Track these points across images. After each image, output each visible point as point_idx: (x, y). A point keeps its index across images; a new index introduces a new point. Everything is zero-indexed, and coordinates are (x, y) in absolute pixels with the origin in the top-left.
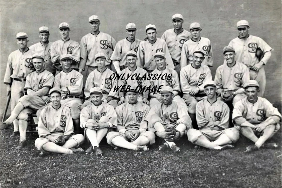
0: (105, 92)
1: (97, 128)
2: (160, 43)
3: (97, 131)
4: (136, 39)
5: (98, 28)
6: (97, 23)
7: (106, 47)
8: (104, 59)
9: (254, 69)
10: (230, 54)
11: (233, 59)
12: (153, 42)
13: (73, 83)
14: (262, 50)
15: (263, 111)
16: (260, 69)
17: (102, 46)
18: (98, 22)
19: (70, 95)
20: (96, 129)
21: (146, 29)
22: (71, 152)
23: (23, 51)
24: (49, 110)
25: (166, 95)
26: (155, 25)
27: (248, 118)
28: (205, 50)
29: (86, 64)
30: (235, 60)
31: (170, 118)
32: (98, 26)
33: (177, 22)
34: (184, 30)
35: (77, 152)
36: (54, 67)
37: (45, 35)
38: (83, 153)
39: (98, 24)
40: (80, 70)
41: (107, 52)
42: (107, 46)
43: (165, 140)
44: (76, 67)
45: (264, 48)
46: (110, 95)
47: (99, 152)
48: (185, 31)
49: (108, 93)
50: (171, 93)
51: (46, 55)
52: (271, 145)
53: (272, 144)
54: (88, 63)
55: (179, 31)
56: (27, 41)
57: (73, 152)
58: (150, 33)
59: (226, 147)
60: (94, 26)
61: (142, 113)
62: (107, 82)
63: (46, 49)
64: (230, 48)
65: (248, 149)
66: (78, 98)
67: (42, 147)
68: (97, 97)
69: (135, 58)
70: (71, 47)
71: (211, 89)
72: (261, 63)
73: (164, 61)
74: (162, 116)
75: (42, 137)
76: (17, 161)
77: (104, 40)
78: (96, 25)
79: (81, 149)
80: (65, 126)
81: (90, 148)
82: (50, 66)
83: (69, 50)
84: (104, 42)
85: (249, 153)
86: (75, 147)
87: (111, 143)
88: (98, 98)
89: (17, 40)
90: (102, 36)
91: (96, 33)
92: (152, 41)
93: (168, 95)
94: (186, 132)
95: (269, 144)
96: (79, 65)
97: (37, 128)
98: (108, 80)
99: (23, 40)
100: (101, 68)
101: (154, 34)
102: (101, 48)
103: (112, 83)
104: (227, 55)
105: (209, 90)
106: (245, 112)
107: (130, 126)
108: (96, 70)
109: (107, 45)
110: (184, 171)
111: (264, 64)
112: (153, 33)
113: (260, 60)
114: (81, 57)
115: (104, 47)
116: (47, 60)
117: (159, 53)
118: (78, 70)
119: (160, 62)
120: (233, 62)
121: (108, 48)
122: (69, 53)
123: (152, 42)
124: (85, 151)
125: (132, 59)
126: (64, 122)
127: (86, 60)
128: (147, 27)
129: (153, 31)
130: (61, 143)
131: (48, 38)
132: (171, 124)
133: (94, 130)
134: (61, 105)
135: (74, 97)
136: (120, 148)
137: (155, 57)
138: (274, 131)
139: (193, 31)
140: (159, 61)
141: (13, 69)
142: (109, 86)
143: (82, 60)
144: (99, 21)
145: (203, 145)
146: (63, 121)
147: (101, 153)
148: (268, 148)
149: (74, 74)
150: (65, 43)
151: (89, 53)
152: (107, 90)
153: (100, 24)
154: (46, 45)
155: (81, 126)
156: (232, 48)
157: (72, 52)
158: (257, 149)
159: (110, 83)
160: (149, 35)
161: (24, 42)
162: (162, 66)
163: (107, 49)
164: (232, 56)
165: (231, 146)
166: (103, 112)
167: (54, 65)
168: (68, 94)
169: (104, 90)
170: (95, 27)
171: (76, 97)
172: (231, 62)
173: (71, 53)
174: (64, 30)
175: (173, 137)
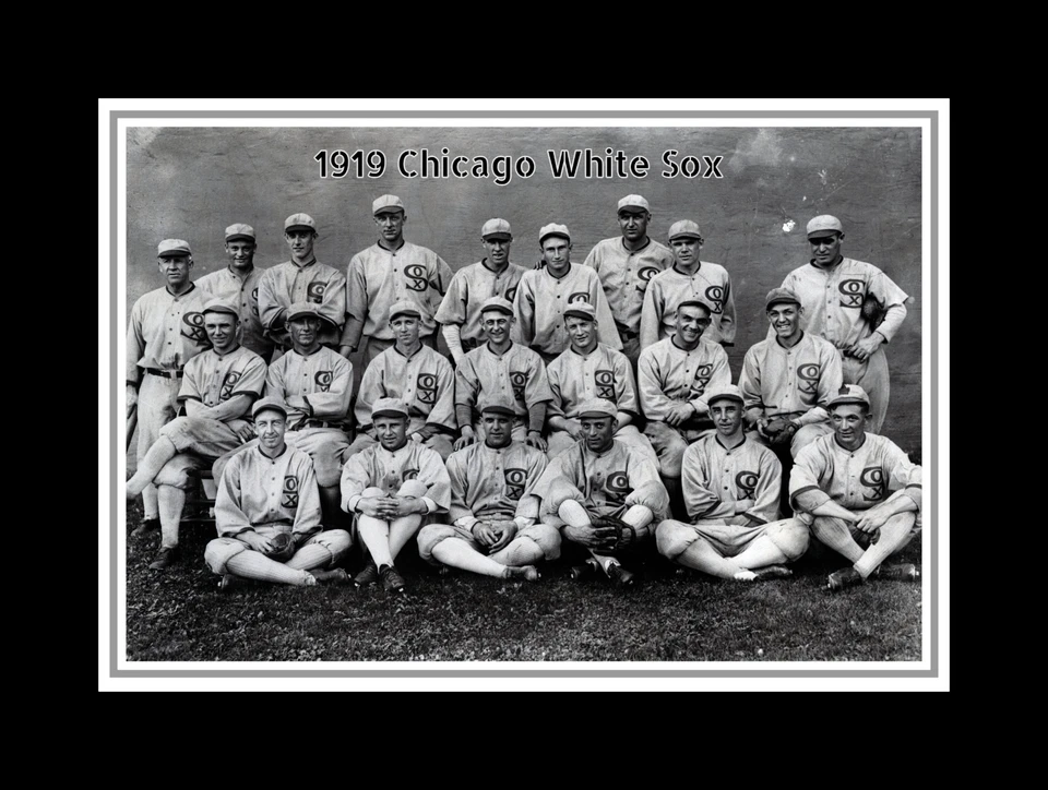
0: (416, 412)
1: (389, 514)
2: (582, 275)
3: (389, 523)
4: (510, 264)
5: (401, 232)
6: (398, 218)
7: (422, 285)
8: (416, 319)
9: (855, 354)
10: (785, 312)
11: (795, 323)
12: (560, 272)
13: (321, 385)
14: (881, 301)
15: (881, 473)
16: (874, 352)
17: (412, 283)
18: (400, 215)
19: (313, 419)
20: (388, 516)
21: (541, 236)
22: (312, 580)
23: (177, 292)
24: (251, 458)
25: (596, 424)
26: (568, 228)
27: (835, 491)
28: (713, 297)
29: (362, 332)
30: (801, 326)
31: (605, 488)
32: (401, 224)
33: (631, 219)
34: (652, 240)
35: (330, 580)
36: (267, 338)
37: (243, 248)
38: (349, 583)
39: (399, 221)
40: (345, 349)
41: (424, 300)
42: (426, 282)
43: (591, 550)
44: (334, 340)
45: (885, 295)
46: (430, 420)
47: (395, 582)
48: (654, 243)
49: (426, 416)
50: (609, 419)
51: (244, 305)
52: (901, 570)
53: (904, 567)
54: (368, 330)
55: (636, 243)
56: (188, 265)
57: (317, 580)
58: (552, 249)
59: (770, 573)
60: (389, 224)
61: (524, 474)
62: (422, 384)
63: (245, 288)
64: (786, 293)
65: (833, 580)
66: (337, 427)
67: (226, 565)
68: (391, 425)
69: (507, 318)
70: (320, 283)
71: (728, 409)
72: (876, 338)
73: (593, 328)
74: (583, 484)
75: (226, 535)
76: (150, 604)
77: (417, 266)
78: (394, 223)
79: (342, 574)
80: (295, 505)
81: (370, 569)
82: (256, 335)
83: (314, 290)
84: (418, 272)
85: (836, 590)
86: (325, 565)
87: (432, 555)
88: (396, 430)
89: (161, 260)
90: (411, 254)
91: (392, 246)
92: (559, 270)
93: (602, 424)
94: (651, 528)
95: (895, 567)
96: (341, 335)
97: (213, 511)
98: (426, 380)
99: (177, 261)
100: (408, 345)
101: (564, 251)
102: (408, 287)
103: (437, 387)
104: (777, 313)
105: (723, 410)
106: (827, 476)
107: (489, 509)
108: (391, 348)
109: (424, 279)
110: (644, 641)
111: (885, 341)
112: (560, 248)
113: (873, 329)
114: (348, 311)
115: (417, 284)
116: (248, 317)
117: (578, 305)
118: (338, 349)
119: (579, 330)
120: (793, 334)
121: (429, 287)
122: (312, 299)
123: (557, 274)
124: (353, 577)
125: (499, 321)
126: (292, 496)
127: (362, 320)
128: (545, 230)
129: (561, 243)
130: (281, 554)
131: (250, 257)
132: (607, 505)
133: (381, 518)
134: (285, 447)
135: (325, 424)
136: (458, 573)
137: (567, 315)
138: (912, 532)
139: (680, 244)
140: (579, 327)
141: (145, 343)
142: (428, 396)
143: (352, 320)
144: (403, 211)
145: (700, 566)
146: (291, 493)
147: (399, 584)
148: (894, 579)
149: (324, 359)
150: (300, 271)
151: (372, 301)
152: (424, 408)
153: (404, 219)
154: (245, 277)
155: (344, 507)
156: (793, 294)
157: (321, 297)
158: (859, 581)
159: (433, 387)
160: (549, 254)
161: (180, 266)
162: (585, 343)
163: (424, 290)
164: (791, 317)
165: (784, 571)
166: (410, 467)
167: (267, 334)
168: (306, 417)
169: (414, 407)
170: (390, 228)
171: (330, 426)
172: (788, 334)
173: (319, 300)
174: (300, 236)
175: (612, 542)
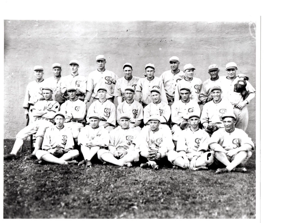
0: (103, 119)
2: (157, 81)
3: (90, 148)
5: (104, 66)
6: (104, 62)
7: (110, 83)
9: (238, 107)
10: (217, 92)
11: (220, 96)
12: (151, 78)
13: (77, 110)
14: (247, 91)
15: (239, 140)
16: (244, 106)
17: (107, 82)
18: (104, 61)
19: (74, 120)
21: (146, 67)
22: (66, 163)
23: (39, 81)
24: (54, 129)
25: (154, 122)
27: (224, 145)
28: (197, 88)
29: (91, 96)
30: (221, 98)
32: (104, 64)
33: (173, 64)
34: (181, 71)
35: (71, 163)
36: (63, 97)
37: (58, 70)
38: (76, 164)
39: (104, 63)
40: (86, 101)
42: (111, 82)
43: (148, 159)
44: (82, 98)
45: (249, 89)
46: (107, 122)
47: (89, 164)
50: (158, 121)
51: (58, 87)
52: (241, 169)
53: (242, 168)
54: (93, 95)
55: (176, 71)
56: (43, 74)
57: (68, 163)
58: (148, 71)
59: (201, 168)
60: (101, 64)
61: (132, 138)
62: (106, 111)
63: (58, 82)
64: (218, 86)
65: (218, 170)
66: (81, 123)
67: (41, 157)
68: (95, 121)
69: (133, 93)
70: (79, 81)
71: (196, 119)
72: (245, 102)
73: (159, 96)
74: (149, 141)
75: (44, 150)
77: (109, 77)
78: (102, 63)
79: (75, 161)
80: (65, 144)
81: (83, 161)
82: (60, 96)
83: (77, 83)
84: (109, 79)
85: (219, 173)
86: (70, 160)
87: (101, 158)
90: (107, 73)
91: (101, 71)
93: (156, 123)
94: (167, 153)
95: (239, 168)
96: (85, 96)
98: (107, 110)
99: (39, 72)
100: (103, 99)
101: (152, 72)
102: (106, 83)
103: (110, 112)
104: (214, 93)
105: (194, 120)
106: (222, 141)
107: (120, 147)
108: (98, 100)
109: (111, 81)
111: (248, 103)
112: (151, 71)
113: (244, 99)
114: (87, 90)
115: (109, 82)
116: (58, 91)
117: (155, 89)
118: (83, 100)
119: (155, 97)
120: (219, 99)
121: (112, 83)
122: (77, 85)
124: (78, 162)
125: (130, 93)
126: (65, 141)
127: (91, 92)
129: (152, 69)
130: (58, 155)
131: (60, 73)
132: (156, 148)
133: (88, 146)
134: (64, 126)
135: (77, 122)
136: (108, 163)
137: (152, 92)
138: (246, 158)
142: (107, 115)
143: (88, 92)
144: (105, 60)
145: (179, 165)
146: (65, 140)
148: (239, 172)
149: (78, 102)
150: (74, 77)
151: (95, 87)
152: (106, 118)
153: (105, 62)
154: (58, 79)
155: (78, 144)
156: (220, 87)
157: (79, 85)
158: (227, 171)
159: (109, 112)
160: (148, 73)
161: (40, 73)
162: (157, 101)
163: (110, 84)
164: (219, 94)
165: (205, 168)
166: (99, 134)
167: (64, 96)
168: (71, 119)
170: (101, 65)
172: (217, 99)
173: (79, 86)
174: (74, 66)
175: (154, 157)
